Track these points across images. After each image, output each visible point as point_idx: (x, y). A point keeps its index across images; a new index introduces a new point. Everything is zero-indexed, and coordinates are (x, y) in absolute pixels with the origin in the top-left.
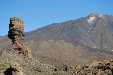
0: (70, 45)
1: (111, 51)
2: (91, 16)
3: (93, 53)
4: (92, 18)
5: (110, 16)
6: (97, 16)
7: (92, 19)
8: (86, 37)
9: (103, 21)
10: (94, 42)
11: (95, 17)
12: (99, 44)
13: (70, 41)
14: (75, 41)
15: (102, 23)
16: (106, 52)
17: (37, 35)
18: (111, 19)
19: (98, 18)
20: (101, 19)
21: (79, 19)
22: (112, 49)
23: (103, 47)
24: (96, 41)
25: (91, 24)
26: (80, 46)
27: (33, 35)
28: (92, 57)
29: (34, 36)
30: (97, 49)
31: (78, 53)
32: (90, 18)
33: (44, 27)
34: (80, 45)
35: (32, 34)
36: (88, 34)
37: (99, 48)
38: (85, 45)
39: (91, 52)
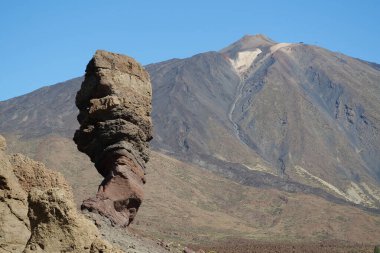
0: (162, 159)
1: (320, 183)
2: (245, 46)
3: (253, 189)
4: (247, 53)
5: (317, 50)
6: (266, 49)
7: (245, 60)
8: (226, 127)
9: (290, 69)
10: (254, 147)
11: (259, 51)
12: (274, 156)
13: (164, 142)
14: (181, 144)
15: (285, 74)
16: (303, 188)
17: (30, 114)
18: (317, 62)
19: (268, 55)
20: (282, 60)
21: (197, 57)
22: (322, 177)
23: (288, 169)
24: (264, 145)
25: (242, 80)
26: (202, 163)
27: (15, 117)
28: (249, 206)
29: (21, 117)
30: (268, 175)
31: (194, 189)
32: (241, 55)
33: (60, 84)
34: (203, 157)
35: (11, 111)
36: (230, 116)
37: (275, 172)
38: (221, 158)
39: (245, 187)
